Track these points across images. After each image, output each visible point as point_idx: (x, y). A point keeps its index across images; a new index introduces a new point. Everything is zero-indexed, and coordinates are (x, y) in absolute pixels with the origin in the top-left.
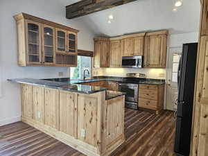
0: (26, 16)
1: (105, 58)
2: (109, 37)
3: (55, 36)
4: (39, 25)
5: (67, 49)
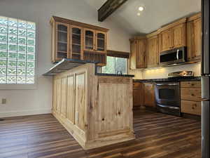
0: (57, 19)
1: (142, 58)
2: (146, 34)
3: (83, 35)
4: (68, 25)
5: (95, 47)
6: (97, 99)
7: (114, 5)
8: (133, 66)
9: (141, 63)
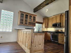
0: (21, 12)
2: (48, 17)
3: (29, 17)
4: (24, 14)
5: (32, 21)
6: (34, 40)
7: (39, 8)
8: (44, 27)
9: (46, 26)
